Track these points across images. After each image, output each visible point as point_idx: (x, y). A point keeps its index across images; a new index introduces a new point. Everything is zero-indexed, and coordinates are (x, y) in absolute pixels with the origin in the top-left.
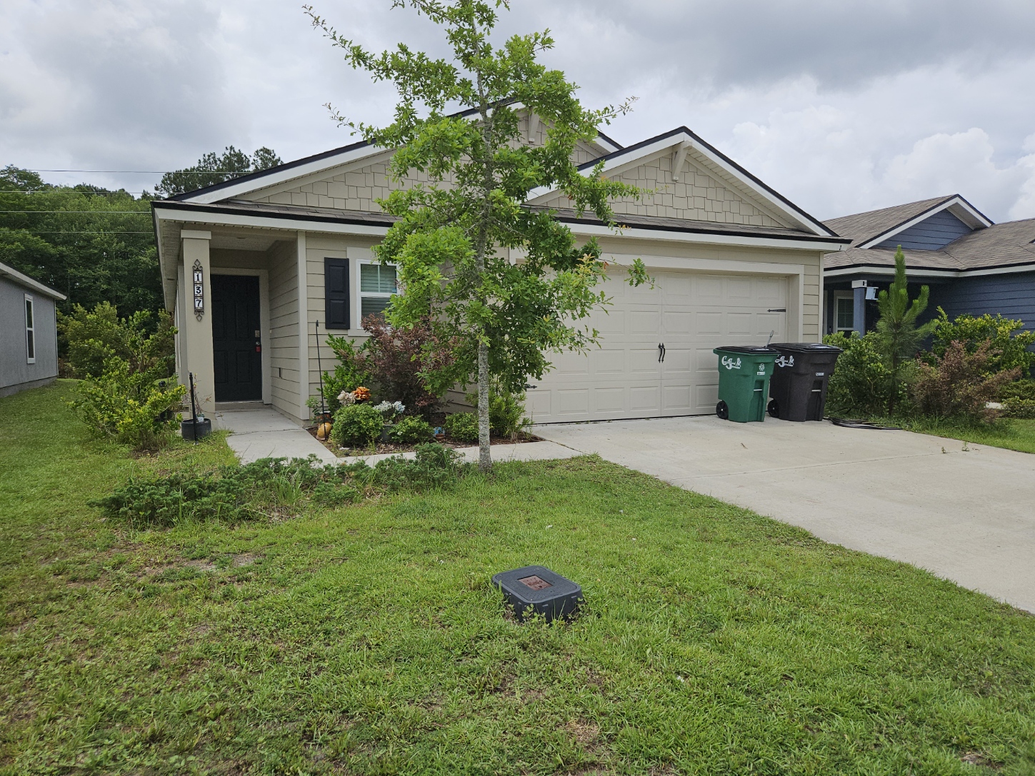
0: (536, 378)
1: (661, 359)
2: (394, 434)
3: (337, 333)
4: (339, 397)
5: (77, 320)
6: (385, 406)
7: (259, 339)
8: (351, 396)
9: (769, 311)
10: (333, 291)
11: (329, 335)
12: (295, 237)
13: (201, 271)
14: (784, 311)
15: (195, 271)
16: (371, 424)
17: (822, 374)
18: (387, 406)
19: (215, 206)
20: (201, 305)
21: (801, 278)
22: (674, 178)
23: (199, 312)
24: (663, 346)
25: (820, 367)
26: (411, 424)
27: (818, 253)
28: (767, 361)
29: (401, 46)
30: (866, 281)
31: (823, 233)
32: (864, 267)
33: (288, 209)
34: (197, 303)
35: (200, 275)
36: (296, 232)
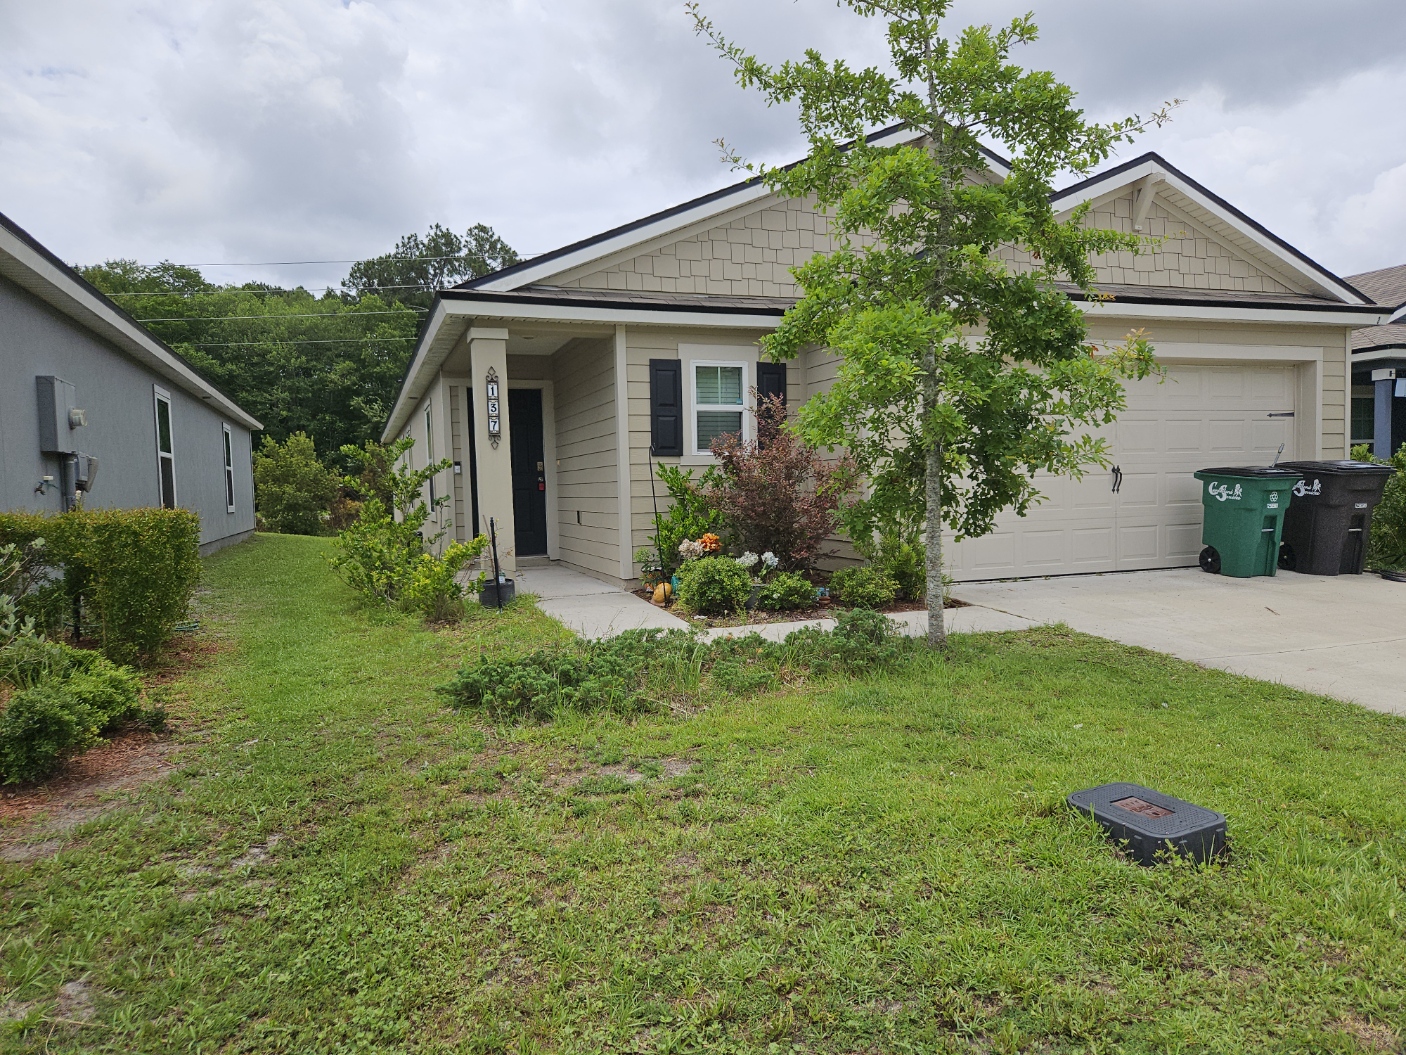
0: (1018, 513)
1: (1116, 486)
2: (766, 597)
3: (669, 462)
4: (682, 548)
5: (267, 457)
6: (749, 559)
7: (542, 474)
8: (697, 545)
9: (1270, 415)
10: (661, 405)
11: (660, 465)
12: (612, 332)
13: (496, 382)
14: (1292, 414)
15: (489, 382)
16: (737, 583)
17: (1365, 506)
18: (752, 558)
19: (515, 294)
20: (497, 428)
21: (1320, 366)
22: (1137, 228)
23: (494, 437)
24: (1118, 469)
25: (1361, 494)
26: (790, 582)
27: (1343, 330)
28: (1283, 488)
29: (810, 53)
30: (1394, 371)
31: (1352, 300)
32: (1393, 350)
33: (604, 294)
34: (492, 424)
35: (495, 387)
36: (614, 326)
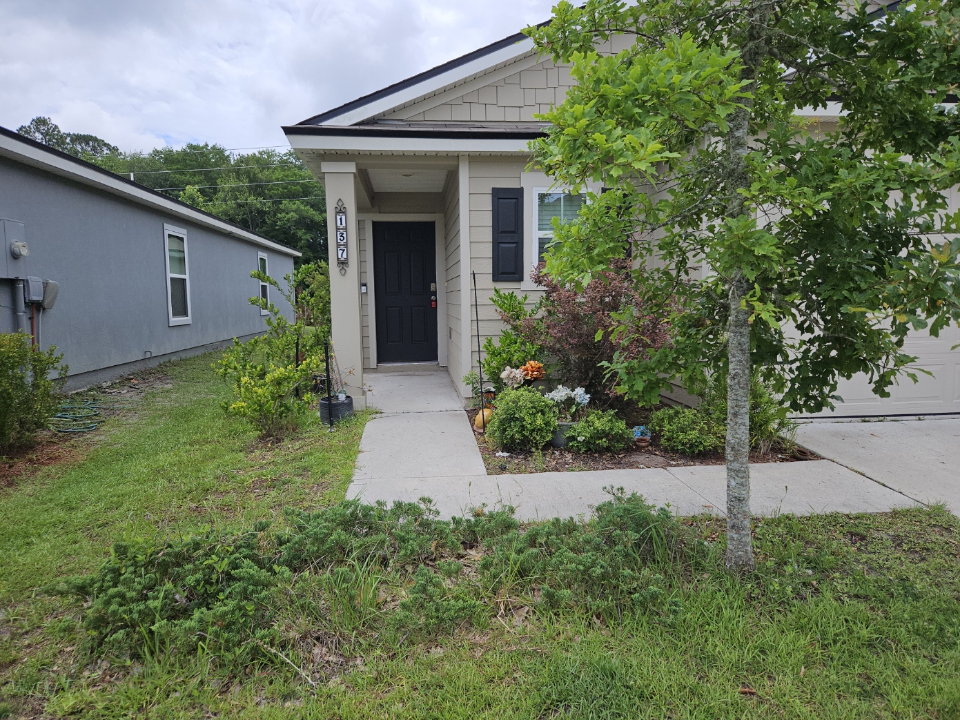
2: (573, 438)
3: (506, 287)
4: (503, 375)
6: (561, 393)
7: (435, 293)
8: (519, 373)
10: (502, 232)
11: (496, 290)
12: (455, 163)
13: (344, 213)
15: (337, 213)
16: (538, 422)
18: (564, 394)
19: (357, 127)
20: (345, 256)
23: (342, 264)
26: (597, 424)
33: (446, 126)
34: (340, 252)
35: (343, 218)
36: (457, 157)
